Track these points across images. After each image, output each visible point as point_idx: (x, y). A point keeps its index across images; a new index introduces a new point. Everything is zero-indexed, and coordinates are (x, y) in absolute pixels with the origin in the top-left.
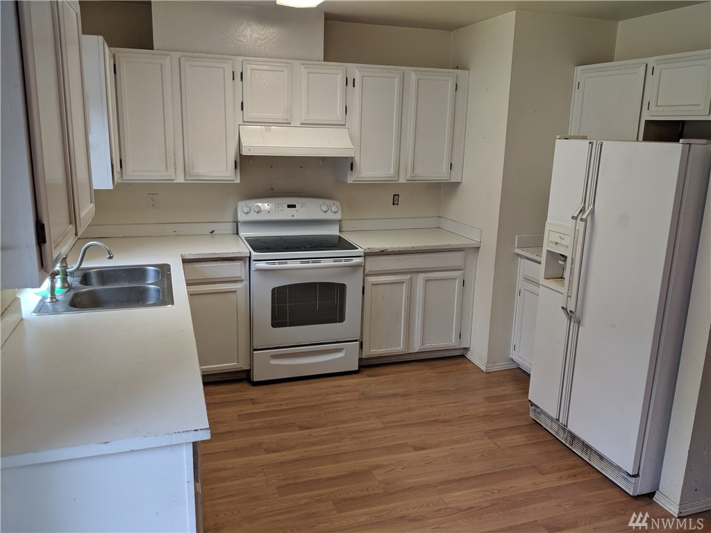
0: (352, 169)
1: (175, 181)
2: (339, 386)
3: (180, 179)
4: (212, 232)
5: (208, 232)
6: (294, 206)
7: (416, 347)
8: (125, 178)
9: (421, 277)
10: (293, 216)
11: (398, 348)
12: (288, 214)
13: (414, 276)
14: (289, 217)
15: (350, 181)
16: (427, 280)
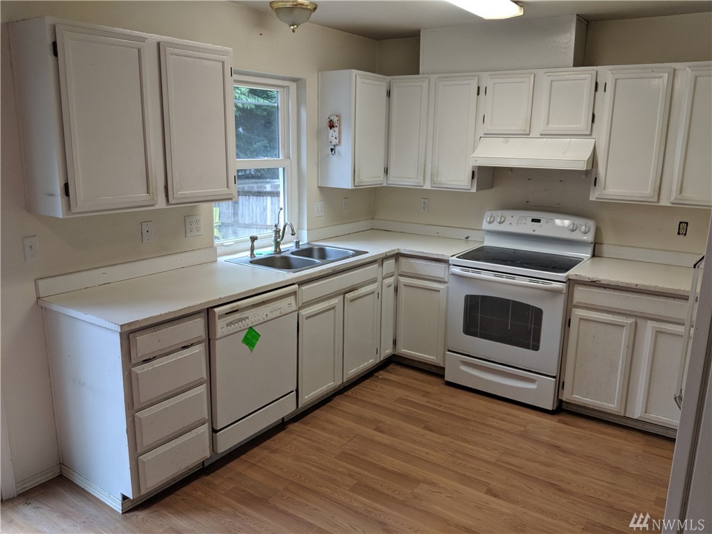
0: (595, 185)
1: (424, 188)
2: (514, 416)
3: (427, 186)
4: (467, 238)
5: (464, 238)
6: (538, 221)
7: (637, 412)
8: (389, 182)
9: (650, 324)
10: (534, 231)
11: (612, 405)
12: (528, 228)
13: (640, 322)
14: (530, 232)
15: (592, 198)
16: (658, 333)
